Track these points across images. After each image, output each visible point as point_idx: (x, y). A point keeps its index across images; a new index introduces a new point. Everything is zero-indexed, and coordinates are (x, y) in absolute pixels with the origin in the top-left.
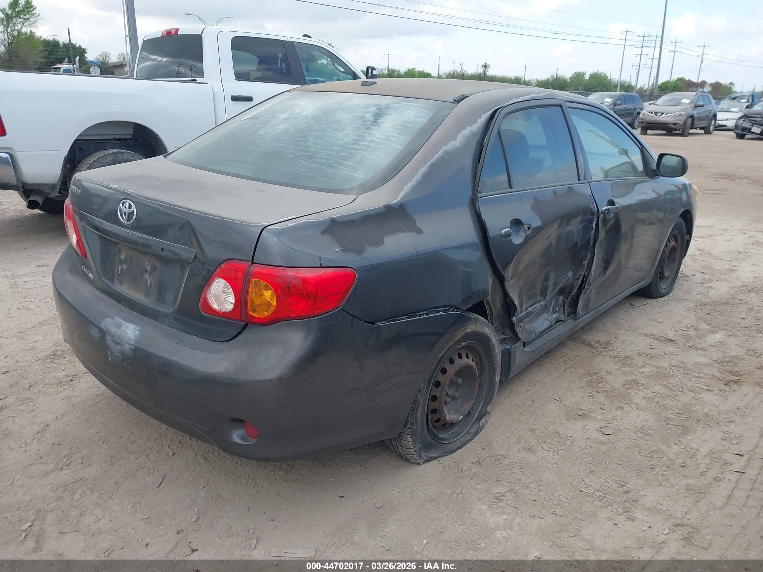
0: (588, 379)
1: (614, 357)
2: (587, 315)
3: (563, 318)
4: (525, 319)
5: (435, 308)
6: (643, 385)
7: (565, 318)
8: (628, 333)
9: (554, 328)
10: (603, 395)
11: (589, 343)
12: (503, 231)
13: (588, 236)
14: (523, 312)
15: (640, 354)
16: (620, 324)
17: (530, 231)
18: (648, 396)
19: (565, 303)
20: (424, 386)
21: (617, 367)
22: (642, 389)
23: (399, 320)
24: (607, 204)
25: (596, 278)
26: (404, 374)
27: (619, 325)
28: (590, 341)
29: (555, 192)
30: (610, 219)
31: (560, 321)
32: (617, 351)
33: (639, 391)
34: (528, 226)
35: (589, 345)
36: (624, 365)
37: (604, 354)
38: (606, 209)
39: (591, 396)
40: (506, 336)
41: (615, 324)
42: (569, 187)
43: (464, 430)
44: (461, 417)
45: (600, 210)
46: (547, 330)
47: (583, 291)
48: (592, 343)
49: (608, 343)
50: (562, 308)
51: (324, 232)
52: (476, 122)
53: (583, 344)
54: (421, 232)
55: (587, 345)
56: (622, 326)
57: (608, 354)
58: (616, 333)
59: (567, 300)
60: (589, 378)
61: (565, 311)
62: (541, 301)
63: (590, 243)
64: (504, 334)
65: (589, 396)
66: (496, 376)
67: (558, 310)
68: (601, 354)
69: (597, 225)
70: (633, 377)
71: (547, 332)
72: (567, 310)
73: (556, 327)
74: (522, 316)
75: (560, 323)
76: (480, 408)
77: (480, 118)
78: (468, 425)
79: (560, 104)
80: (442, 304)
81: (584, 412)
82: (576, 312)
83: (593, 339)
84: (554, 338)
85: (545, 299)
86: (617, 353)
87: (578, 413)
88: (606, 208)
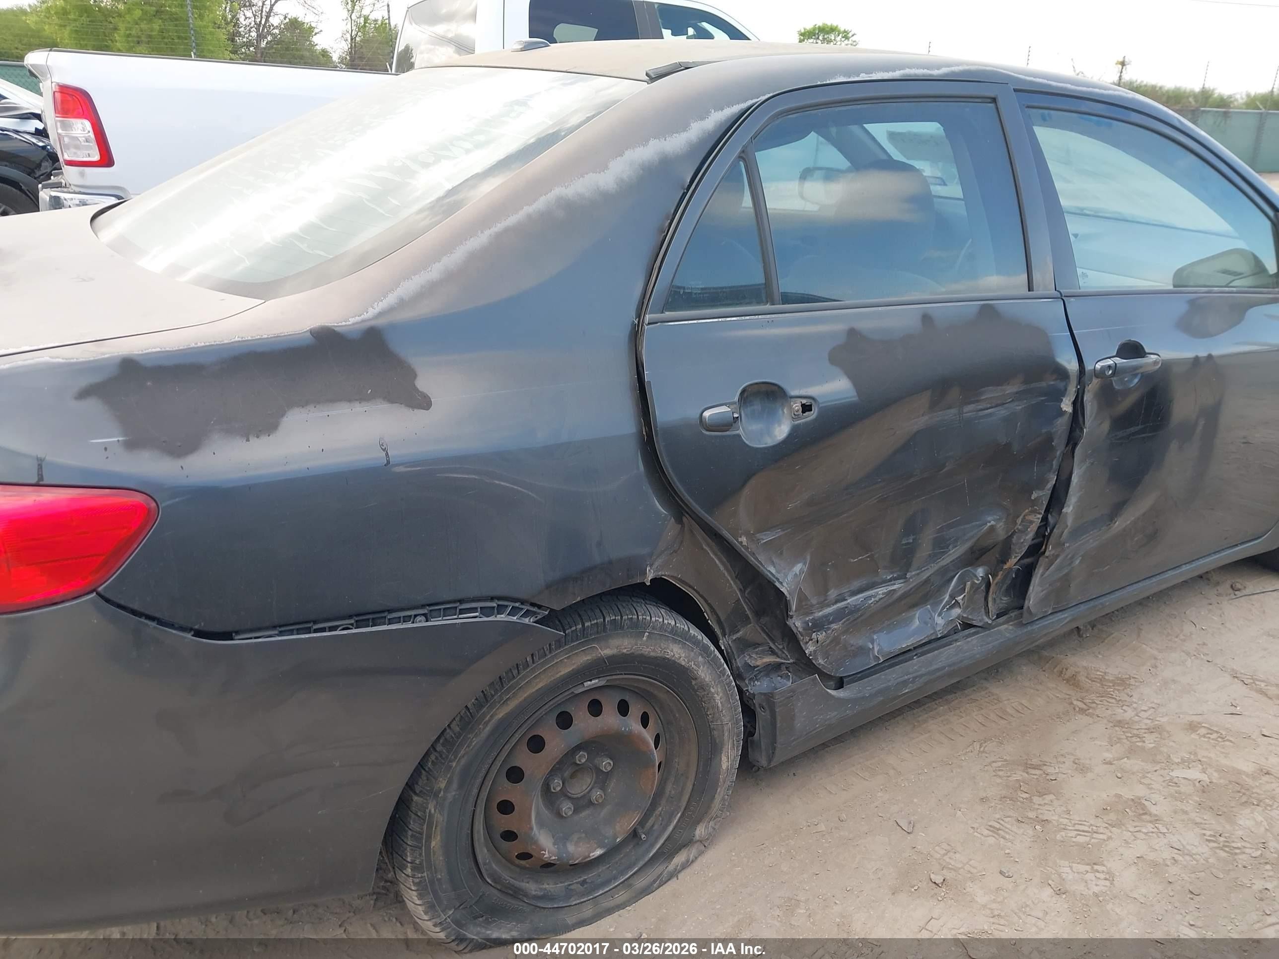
0: (1014, 777)
1: (1120, 723)
2: (1060, 616)
3: (980, 618)
4: (832, 623)
5: (454, 602)
6: (1156, 820)
7: (987, 620)
8: (1189, 663)
9: (950, 643)
10: (1031, 832)
11: (1074, 676)
12: (707, 414)
13: (1044, 431)
14: (829, 606)
15: (1192, 727)
16: (1182, 637)
17: (812, 415)
18: (1152, 856)
19: (988, 585)
20: (449, 783)
21: (1108, 756)
22: (1146, 834)
23: (323, 630)
24: (1115, 354)
25: (1077, 532)
26: (337, 764)
27: (1177, 637)
28: (1079, 672)
29: (926, 318)
30: (1127, 392)
31: (971, 626)
32: (1135, 709)
33: (1136, 838)
34: (804, 401)
35: (1073, 681)
36: (1132, 752)
37: (1098, 712)
38: (1109, 367)
39: (995, 830)
40: (778, 660)
41: (1169, 634)
42: (984, 305)
43: (615, 878)
44: (599, 852)
45: (1089, 367)
46: (925, 648)
47: (1043, 561)
48: (1082, 678)
49: (1122, 682)
50: (980, 597)
51: (84, 394)
52: (685, 127)
53: (1060, 676)
54: (424, 403)
55: (1068, 681)
56: (1184, 640)
57: (1109, 712)
58: (1155, 659)
59: (993, 580)
60: (1019, 775)
61: (990, 604)
62: (890, 580)
63: (1052, 449)
64: (773, 652)
65: (991, 827)
66: (724, 759)
67: (961, 602)
68: (1090, 711)
69: (1078, 404)
70: (1140, 791)
71: (923, 654)
72: (998, 600)
73: (956, 640)
74: (826, 616)
75: (972, 630)
76: (671, 828)
77: (702, 118)
78: (630, 867)
79: (992, 95)
80: (476, 593)
81: (949, 875)
82: (1022, 608)
83: (1086, 668)
84: (938, 670)
85: (903, 577)
86: (1133, 714)
87: (932, 876)
88: (1110, 362)
